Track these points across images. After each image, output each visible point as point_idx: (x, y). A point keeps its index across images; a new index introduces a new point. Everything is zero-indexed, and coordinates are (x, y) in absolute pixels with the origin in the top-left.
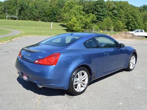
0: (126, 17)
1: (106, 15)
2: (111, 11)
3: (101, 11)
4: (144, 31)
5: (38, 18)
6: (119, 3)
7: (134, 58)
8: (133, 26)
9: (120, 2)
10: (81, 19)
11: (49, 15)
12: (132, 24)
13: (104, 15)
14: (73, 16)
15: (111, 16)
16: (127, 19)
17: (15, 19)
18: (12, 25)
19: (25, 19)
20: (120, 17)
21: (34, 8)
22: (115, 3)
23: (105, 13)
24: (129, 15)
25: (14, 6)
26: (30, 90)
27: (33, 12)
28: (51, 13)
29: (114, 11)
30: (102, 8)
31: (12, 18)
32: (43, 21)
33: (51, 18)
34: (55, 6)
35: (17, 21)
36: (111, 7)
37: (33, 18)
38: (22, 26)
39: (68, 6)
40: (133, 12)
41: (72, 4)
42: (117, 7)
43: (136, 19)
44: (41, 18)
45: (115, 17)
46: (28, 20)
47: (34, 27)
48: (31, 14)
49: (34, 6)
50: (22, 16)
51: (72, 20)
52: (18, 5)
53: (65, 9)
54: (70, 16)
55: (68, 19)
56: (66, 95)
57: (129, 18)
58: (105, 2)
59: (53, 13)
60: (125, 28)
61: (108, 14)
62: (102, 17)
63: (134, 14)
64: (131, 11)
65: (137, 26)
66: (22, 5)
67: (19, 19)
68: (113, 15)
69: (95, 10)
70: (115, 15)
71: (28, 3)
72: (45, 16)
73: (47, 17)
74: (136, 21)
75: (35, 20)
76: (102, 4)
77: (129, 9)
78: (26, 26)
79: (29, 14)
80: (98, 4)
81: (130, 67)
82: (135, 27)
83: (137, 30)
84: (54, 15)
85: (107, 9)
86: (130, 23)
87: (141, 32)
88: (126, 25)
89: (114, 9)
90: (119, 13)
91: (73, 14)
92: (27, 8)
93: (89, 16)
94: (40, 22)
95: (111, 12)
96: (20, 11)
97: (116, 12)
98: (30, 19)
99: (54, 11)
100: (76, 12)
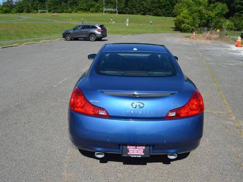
5: (150, 10)
11: (165, 5)
14: (183, 8)
28: (168, 2)
33: (167, 10)
37: (143, 11)
44: (153, 10)
48: (141, 5)
51: (182, 14)
54: (180, 8)
55: (178, 13)
72: (159, 7)
73: (161, 9)
75: (144, 14)
79: (137, 5)
91: (185, 5)
93: (215, 7)
98: (139, 12)
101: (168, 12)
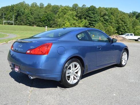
0: (117, 23)
1: (98, 21)
2: (102, 16)
3: (93, 17)
4: (133, 34)
5: (33, 23)
6: (109, 9)
7: (126, 54)
8: (123, 31)
9: (111, 9)
10: (74, 24)
11: (44, 20)
12: (122, 28)
13: (96, 21)
15: (102, 21)
16: (118, 24)
17: (12, 24)
18: (9, 30)
19: (21, 25)
20: (111, 23)
21: (30, 14)
22: (106, 9)
23: (97, 19)
24: (119, 20)
25: (11, 12)
26: (21, 83)
27: (28, 18)
28: (46, 18)
29: (105, 17)
30: (94, 14)
31: (9, 24)
32: (38, 26)
33: (46, 23)
34: (50, 12)
35: (13, 26)
36: (102, 13)
37: (28, 23)
38: (18, 30)
39: (62, 12)
40: (123, 18)
41: (65, 10)
42: (108, 13)
43: (125, 24)
44: (36, 23)
45: (106, 23)
46: (24, 25)
47: (29, 32)
48: (27, 20)
49: (30, 12)
50: (19, 21)
51: (65, 25)
52: (15, 11)
53: (59, 15)
54: (63, 21)
55: (62, 24)
56: (58, 87)
57: (120, 24)
58: (96, 8)
59: (48, 18)
60: (116, 33)
61: (100, 20)
62: (94, 22)
63: (124, 20)
64: (121, 17)
65: (127, 30)
66: (18, 11)
67: (15, 25)
68: (105, 20)
69: (88, 16)
70: (106, 20)
71: (24, 9)
72: (40, 22)
73: (42, 23)
74: (126, 26)
75: (30, 25)
76: (94, 10)
77: (119, 15)
78: (22, 30)
79: (24, 20)
80: (90, 10)
81: (122, 63)
82: (125, 32)
83: (127, 34)
84: (49, 21)
85: (99, 15)
86: (120, 28)
87: (131, 35)
88: (117, 30)
89: (105, 15)
90: (110, 19)
91: (66, 19)
92: (23, 14)
93: (82, 21)
94: (35, 27)
95: (102, 18)
96: (17, 16)
97: (107, 17)
98: (26, 24)
99: (49, 17)
100: (70, 18)
101: (46, 24)
